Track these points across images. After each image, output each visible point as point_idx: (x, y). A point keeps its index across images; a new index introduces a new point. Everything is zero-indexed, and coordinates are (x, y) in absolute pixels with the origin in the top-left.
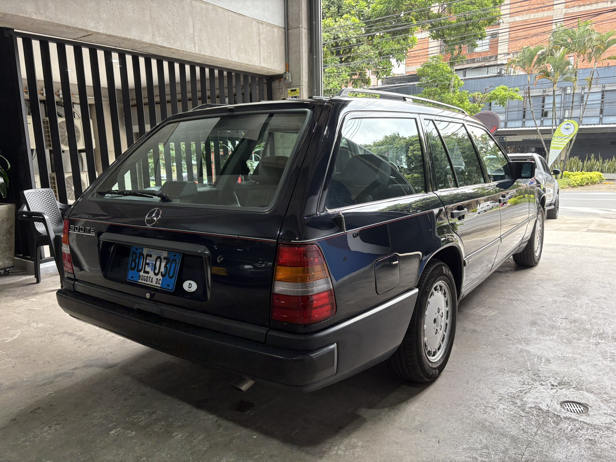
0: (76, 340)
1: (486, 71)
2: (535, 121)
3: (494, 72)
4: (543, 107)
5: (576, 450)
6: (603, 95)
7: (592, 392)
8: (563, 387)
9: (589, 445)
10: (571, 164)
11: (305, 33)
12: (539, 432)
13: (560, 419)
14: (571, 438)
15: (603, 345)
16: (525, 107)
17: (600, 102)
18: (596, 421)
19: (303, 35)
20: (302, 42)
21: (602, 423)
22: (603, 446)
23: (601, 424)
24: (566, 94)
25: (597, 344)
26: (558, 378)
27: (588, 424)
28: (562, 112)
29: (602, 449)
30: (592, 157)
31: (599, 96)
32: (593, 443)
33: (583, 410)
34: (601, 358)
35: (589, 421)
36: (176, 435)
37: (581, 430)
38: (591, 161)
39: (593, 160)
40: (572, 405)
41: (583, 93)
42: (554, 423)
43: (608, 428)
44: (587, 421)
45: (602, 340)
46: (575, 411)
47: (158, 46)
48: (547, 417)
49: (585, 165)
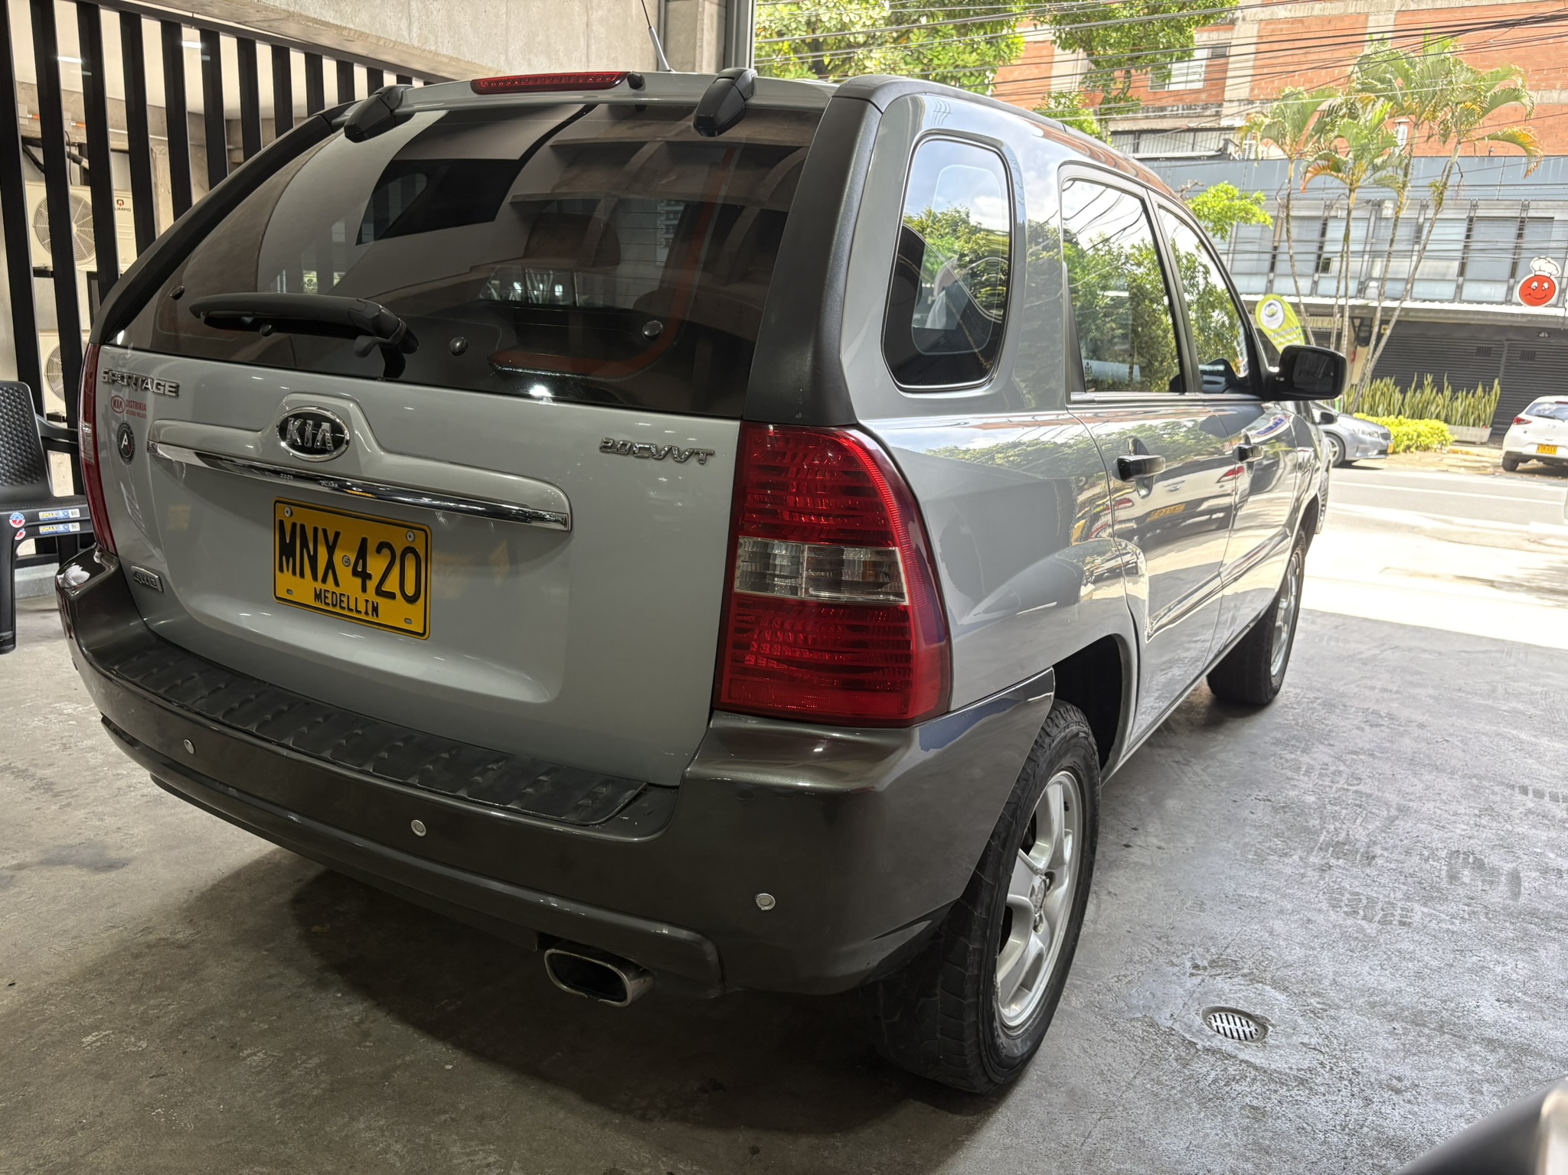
0: (33, 789)
1: (1191, 141)
2: (1296, 282)
3: (1209, 145)
4: (1321, 248)
5: (1214, 1132)
6: (1469, 230)
7: (1285, 989)
8: (1219, 972)
9: (1248, 1120)
10: (1373, 396)
11: (712, 15)
12: (1137, 1082)
13: (1193, 1051)
14: (1210, 1100)
15: (1337, 872)
16: (1276, 244)
17: (1460, 246)
18: (1278, 1063)
19: (707, 21)
20: (702, 39)
21: (1291, 1068)
22: (1282, 1125)
23: (1288, 1071)
24: (1381, 219)
25: (1325, 868)
26: (1213, 950)
27: (1256, 1068)
28: (1365, 264)
29: (1275, 1133)
30: (1426, 383)
31: (1461, 230)
32: (1260, 1116)
33: (1254, 1032)
34: (1325, 906)
35: (1263, 1061)
36: (249, 1056)
37: (1237, 1083)
38: (1422, 393)
39: (1428, 391)
40: (1230, 1018)
41: (1421, 220)
42: (1177, 1060)
43: (1302, 1082)
44: (1257, 1062)
45: (1338, 858)
46: (1235, 1034)
47: (308, 19)
48: (1165, 1045)
49: (1407, 400)
